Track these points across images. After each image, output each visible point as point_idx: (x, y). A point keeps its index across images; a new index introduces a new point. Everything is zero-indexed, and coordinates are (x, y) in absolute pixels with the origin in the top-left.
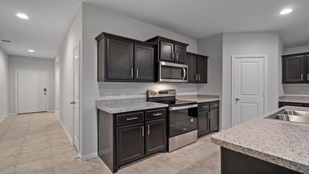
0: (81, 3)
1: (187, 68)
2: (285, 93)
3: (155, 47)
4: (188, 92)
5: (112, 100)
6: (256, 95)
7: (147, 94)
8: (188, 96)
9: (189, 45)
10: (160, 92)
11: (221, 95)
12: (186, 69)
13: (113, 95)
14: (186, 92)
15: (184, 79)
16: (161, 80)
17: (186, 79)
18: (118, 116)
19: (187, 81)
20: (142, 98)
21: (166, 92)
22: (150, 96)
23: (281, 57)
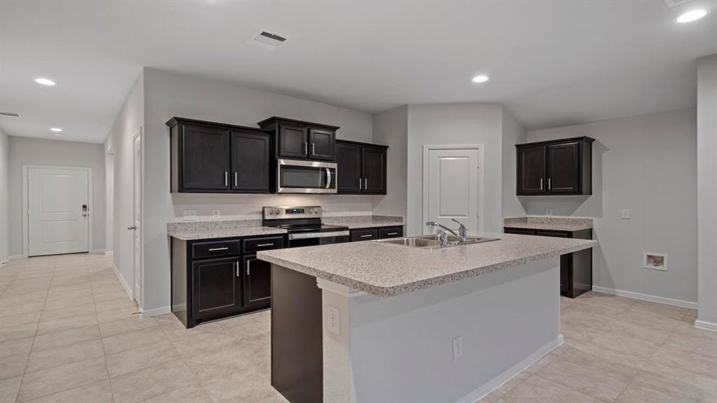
0: (141, 69)
1: (335, 169)
2: (527, 211)
3: (272, 134)
4: (350, 211)
5: (196, 223)
6: (465, 216)
7: (263, 213)
8: (351, 218)
9: (339, 128)
10: (288, 211)
11: (406, 216)
12: (332, 170)
13: (198, 214)
14: (347, 210)
15: (328, 186)
16: (280, 190)
17: (332, 187)
18: (194, 244)
19: (335, 191)
20: (254, 220)
21: (300, 211)
22: (267, 217)
23: (515, 148)
